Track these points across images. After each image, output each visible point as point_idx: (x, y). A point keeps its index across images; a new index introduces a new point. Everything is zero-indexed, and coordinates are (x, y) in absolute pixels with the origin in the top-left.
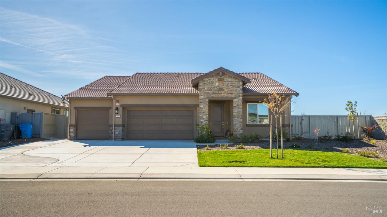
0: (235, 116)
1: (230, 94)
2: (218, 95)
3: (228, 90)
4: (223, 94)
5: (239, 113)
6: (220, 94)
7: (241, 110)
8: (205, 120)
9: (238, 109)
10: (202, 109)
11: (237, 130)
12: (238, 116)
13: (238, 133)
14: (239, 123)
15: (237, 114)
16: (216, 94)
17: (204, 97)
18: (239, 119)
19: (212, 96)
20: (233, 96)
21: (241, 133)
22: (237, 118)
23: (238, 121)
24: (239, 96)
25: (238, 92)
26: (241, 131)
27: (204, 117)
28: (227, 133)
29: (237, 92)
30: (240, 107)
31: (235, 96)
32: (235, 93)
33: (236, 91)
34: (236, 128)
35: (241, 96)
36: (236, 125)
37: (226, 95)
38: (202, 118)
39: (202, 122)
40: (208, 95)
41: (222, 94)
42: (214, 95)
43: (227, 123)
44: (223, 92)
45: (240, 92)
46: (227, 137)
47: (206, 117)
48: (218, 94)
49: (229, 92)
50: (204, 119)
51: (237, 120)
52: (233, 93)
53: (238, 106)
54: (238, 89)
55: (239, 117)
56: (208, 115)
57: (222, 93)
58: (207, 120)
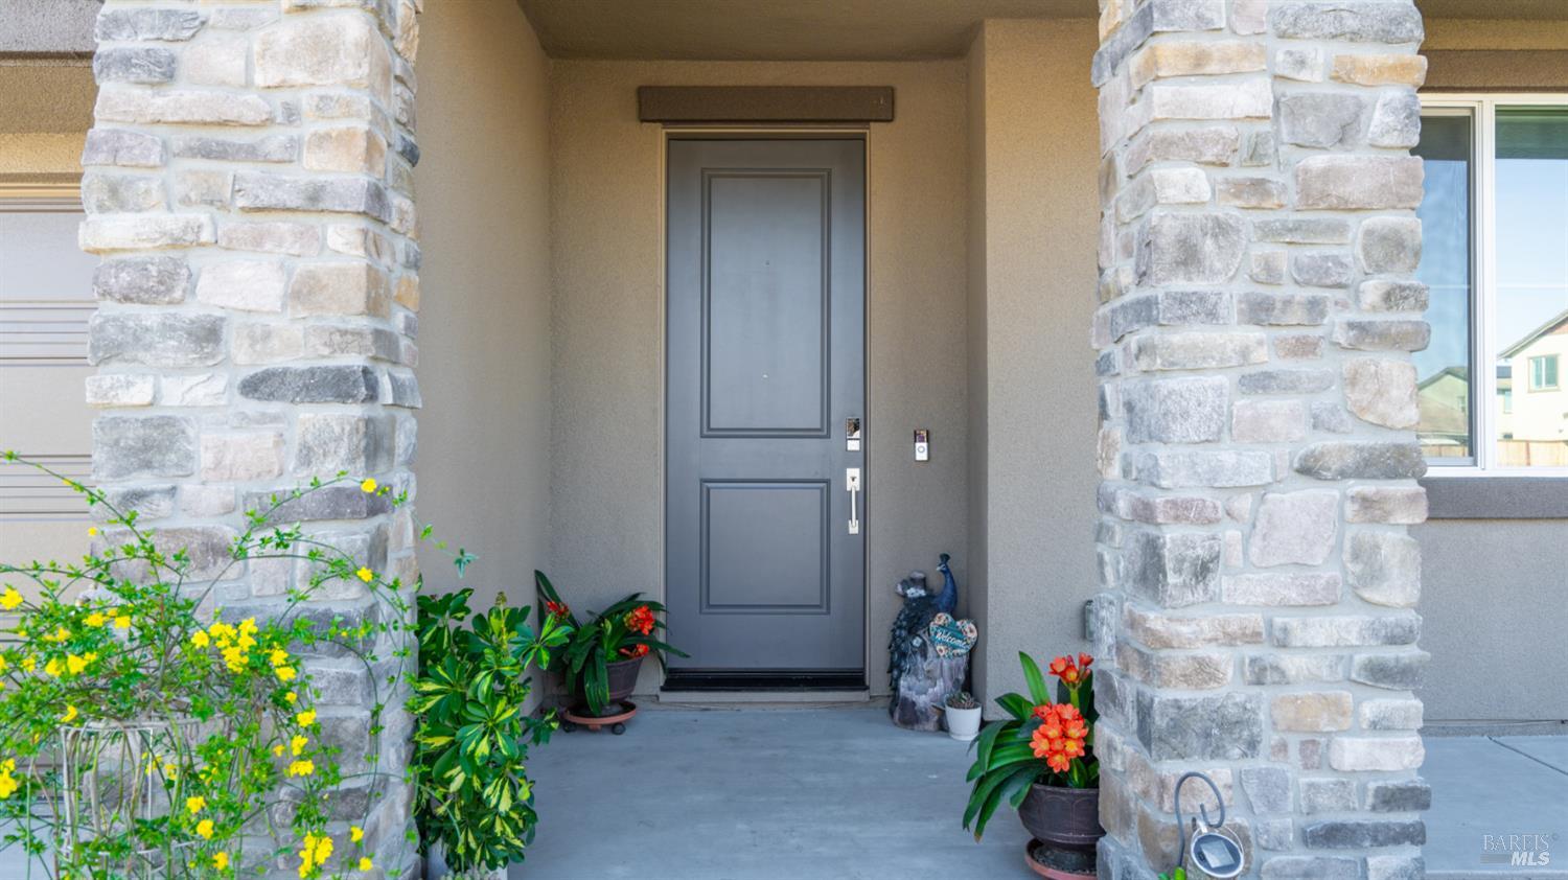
0: (1188, 257)
5: (1317, 161)
7: (1371, 55)
8: (256, 386)
10: (181, 22)
11: (1260, 674)
12: (1283, 256)
13: (1272, 792)
14: (1309, 469)
15: (1258, 186)
18: (1304, 348)
21: (1391, 798)
22: (1259, 311)
23: (1276, 406)
26: (1373, 705)
27: (243, 285)
34: (1230, 640)
36: (1231, 534)
38: (150, 315)
39: (155, 441)
43: (921, 452)
47: (304, 292)
50: (245, 360)
51: (1260, 383)
55: (1317, 274)
56: (343, 239)
58: (335, 385)
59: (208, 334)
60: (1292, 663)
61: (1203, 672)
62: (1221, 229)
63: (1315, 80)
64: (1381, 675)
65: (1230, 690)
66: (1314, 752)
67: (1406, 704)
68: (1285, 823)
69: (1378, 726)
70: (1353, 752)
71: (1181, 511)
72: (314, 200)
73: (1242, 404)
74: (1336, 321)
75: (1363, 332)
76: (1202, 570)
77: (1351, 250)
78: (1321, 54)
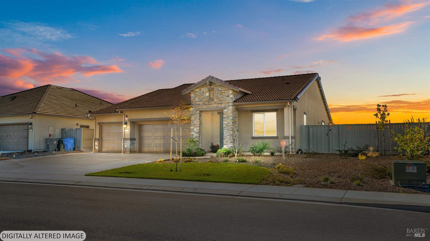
1: (220, 104)
2: (208, 105)
3: (217, 100)
4: (213, 104)
5: (229, 124)
6: (210, 104)
7: (231, 121)
8: (196, 133)
9: (227, 121)
10: (194, 121)
11: (227, 142)
12: (228, 128)
14: (229, 135)
16: (206, 105)
17: (195, 109)
18: (228, 131)
19: (202, 107)
20: (223, 106)
22: (227, 130)
23: (228, 133)
24: (229, 106)
25: (228, 101)
26: (231, 144)
27: (195, 130)
29: (226, 102)
30: (230, 117)
31: (225, 106)
32: (224, 103)
33: (226, 101)
34: (226, 141)
35: (231, 106)
37: (215, 105)
39: (193, 135)
40: (199, 106)
41: (212, 104)
44: (213, 102)
45: (230, 101)
47: (197, 130)
48: (208, 104)
49: (218, 102)
50: (195, 132)
51: (227, 132)
52: (222, 103)
53: (227, 117)
54: (227, 99)
57: (212, 103)
58: (198, 133)
59: (194, 131)
62: (226, 127)
63: (229, 122)
72: (197, 127)
73: (227, 133)
74: (229, 130)
75: (230, 130)
76: (225, 139)
77: (230, 128)
78: (229, 121)
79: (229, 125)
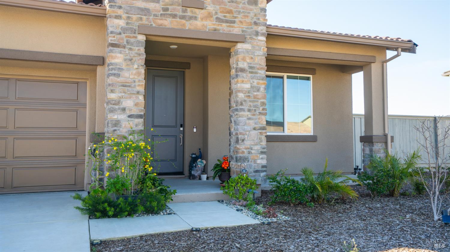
0: (242, 104)
1: (227, 22)
2: (184, 21)
3: (218, 7)
4: (202, 19)
5: (255, 93)
6: (191, 18)
7: (261, 82)
8: (130, 116)
9: (251, 81)
10: (121, 69)
11: (249, 153)
12: (252, 104)
13: (250, 166)
14: (254, 129)
15: (249, 96)
16: (174, 16)
17: (127, 23)
18: (254, 115)
19: (160, 22)
20: (236, 30)
21: (263, 167)
22: (249, 110)
23: (251, 122)
24: (257, 34)
25: (253, 18)
26: (261, 156)
27: (128, 103)
28: (194, 160)
29: (248, 20)
30: (259, 71)
31: (243, 31)
32: (241, 22)
33: (247, 16)
34: (246, 149)
35: (263, 34)
36: (246, 136)
37: (210, 25)
38: (117, 107)
39: (117, 123)
40: (144, 18)
41: (196, 18)
42: (170, 20)
43: (195, 130)
44: (199, 13)
45: (259, 19)
46: (196, 174)
47: (136, 105)
48: (183, 17)
49: (220, 15)
50: (128, 113)
51: (249, 119)
52: (234, 22)
53: (251, 68)
54: (251, 10)
55: (255, 106)
56: (141, 98)
57: (199, 17)
58: (140, 116)
59: (124, 110)
60: (253, 151)
61: (243, 152)
62: (245, 101)
63: (255, 84)
64: (262, 153)
65: (246, 154)
66: (255, 162)
67: (264, 156)
68: (252, 170)
69: (262, 159)
70: (259, 161)
71: (241, 133)
72: (138, 93)
73: (247, 121)
74: (257, 112)
75: (260, 113)
76: (243, 140)
77: (259, 104)
78: (256, 81)
79: (255, 97)
